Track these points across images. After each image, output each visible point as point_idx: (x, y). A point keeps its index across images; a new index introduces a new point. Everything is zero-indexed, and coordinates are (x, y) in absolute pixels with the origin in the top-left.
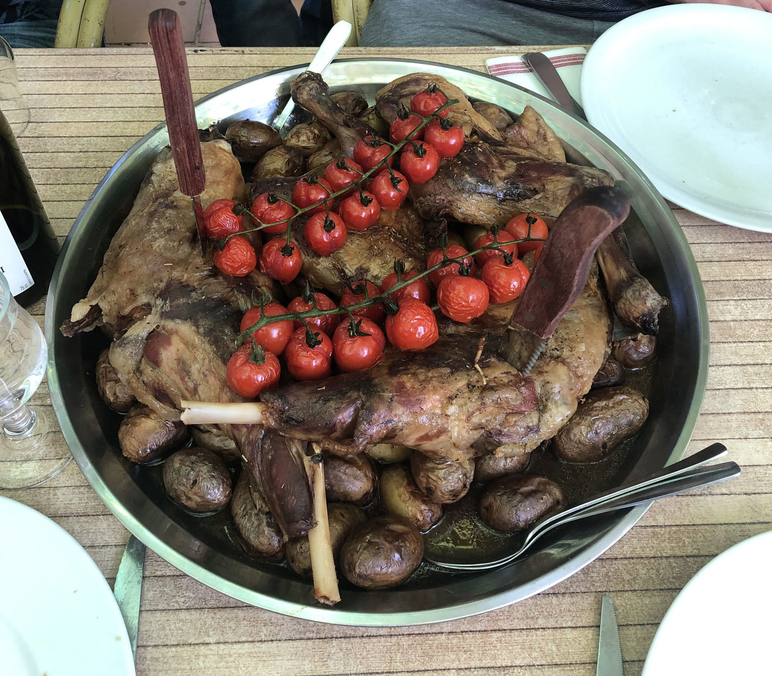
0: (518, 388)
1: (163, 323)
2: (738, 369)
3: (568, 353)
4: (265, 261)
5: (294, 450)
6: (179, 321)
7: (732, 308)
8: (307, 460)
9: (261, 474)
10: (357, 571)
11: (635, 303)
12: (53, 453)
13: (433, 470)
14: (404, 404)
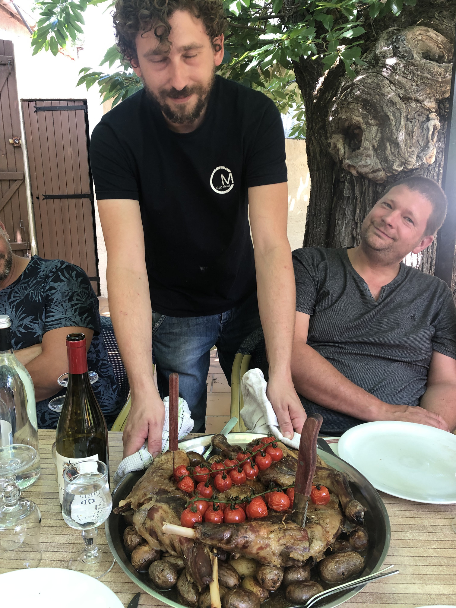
0: (300, 531)
1: (156, 504)
2: (411, 557)
3: (322, 522)
4: (198, 489)
5: (206, 550)
6: (162, 503)
7: (408, 535)
8: (211, 554)
9: (191, 563)
10: (230, 602)
11: (352, 508)
12: (101, 569)
13: (264, 570)
14: (251, 530)
